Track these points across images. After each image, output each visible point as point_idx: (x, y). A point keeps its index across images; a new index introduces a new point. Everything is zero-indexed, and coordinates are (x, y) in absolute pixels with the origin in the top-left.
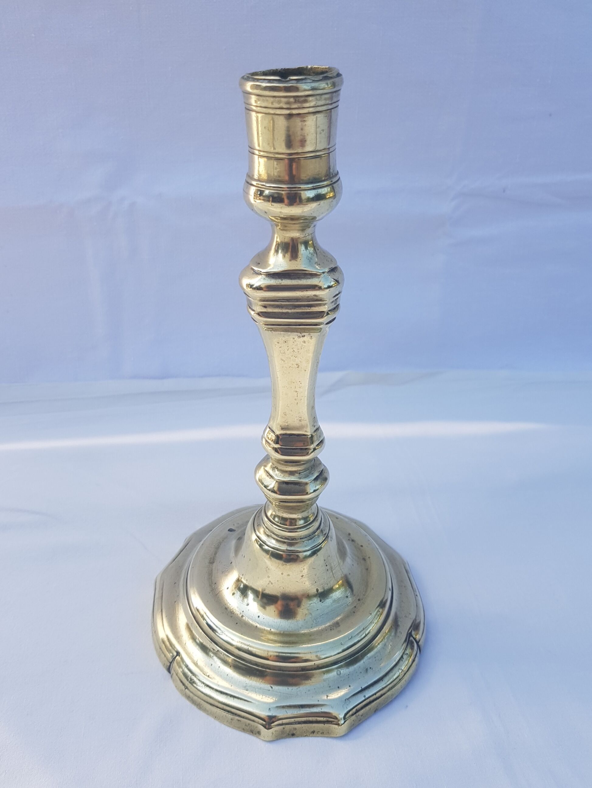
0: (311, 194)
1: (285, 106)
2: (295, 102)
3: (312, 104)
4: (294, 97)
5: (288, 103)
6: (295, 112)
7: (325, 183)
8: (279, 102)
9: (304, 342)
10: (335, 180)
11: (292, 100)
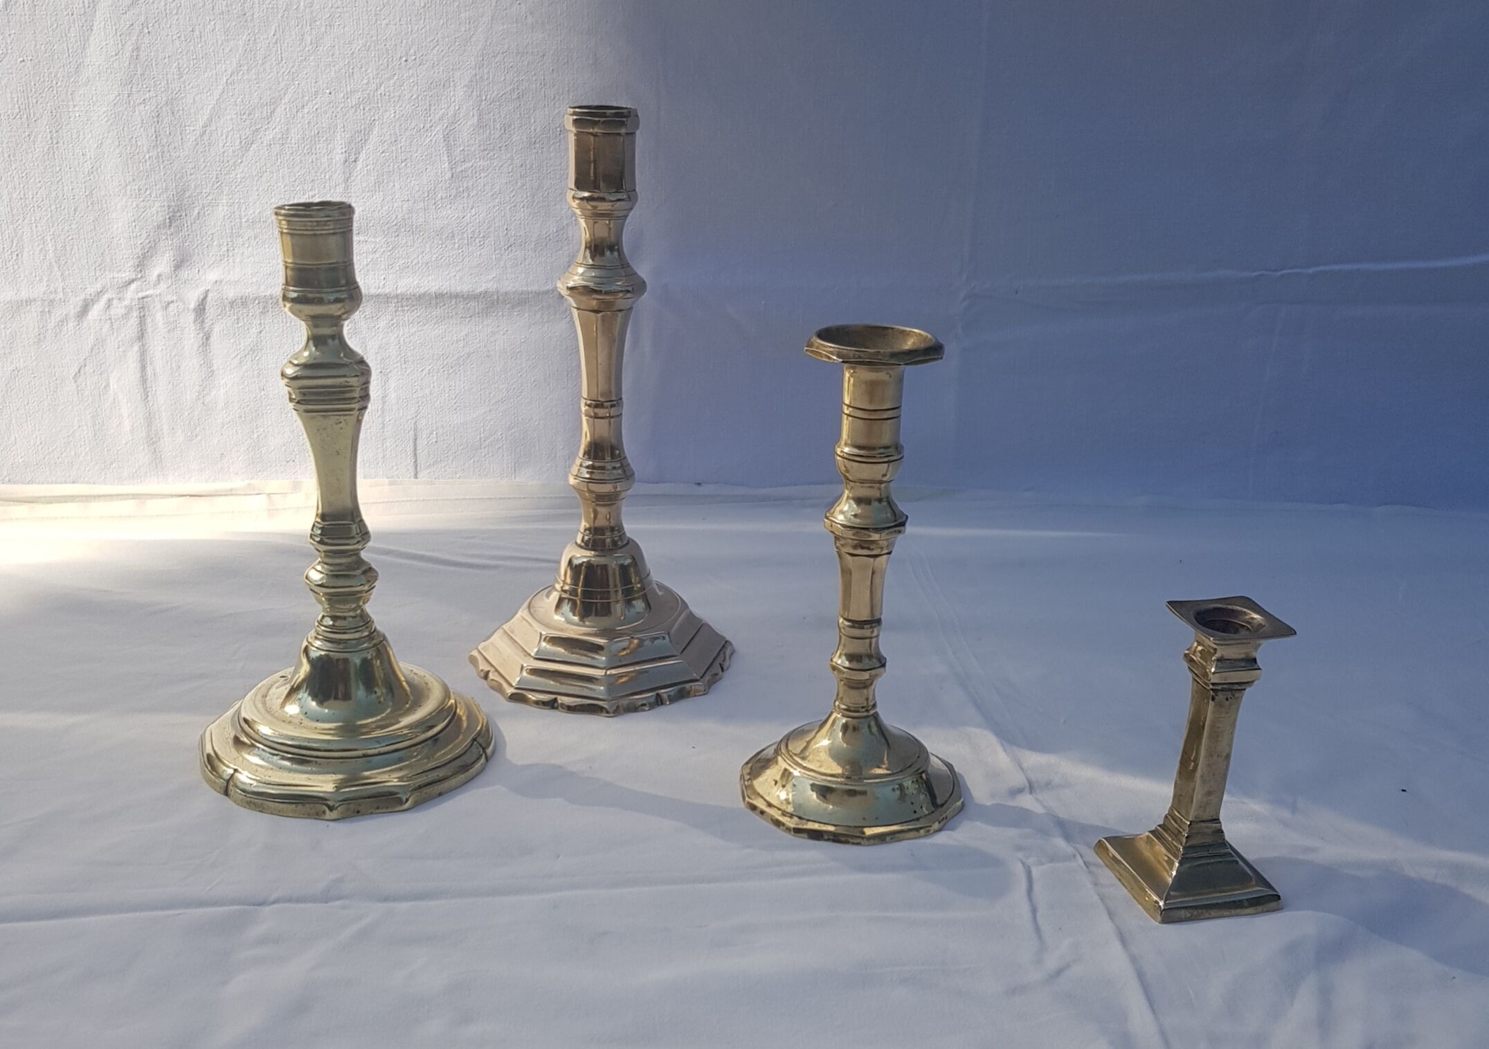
0: (332, 297)
1: (310, 228)
2: (317, 226)
3: (331, 227)
4: (317, 222)
5: (311, 226)
6: (318, 232)
7: (343, 289)
8: (306, 226)
9: (341, 429)
10: (352, 287)
11: (315, 224)
